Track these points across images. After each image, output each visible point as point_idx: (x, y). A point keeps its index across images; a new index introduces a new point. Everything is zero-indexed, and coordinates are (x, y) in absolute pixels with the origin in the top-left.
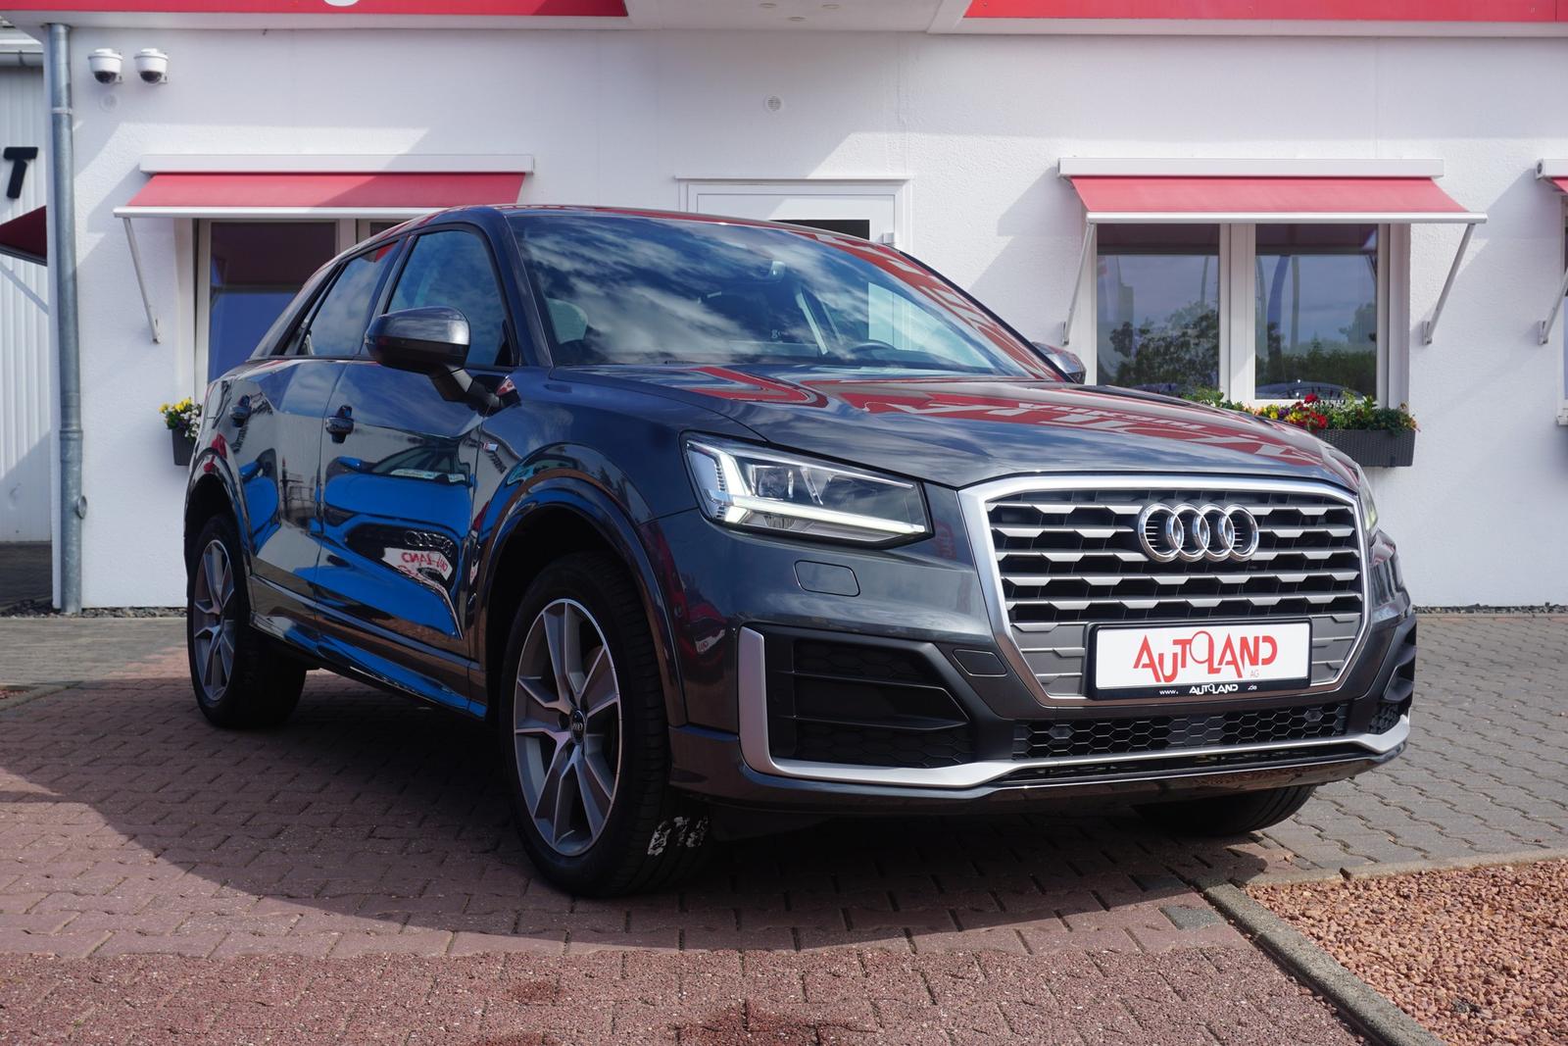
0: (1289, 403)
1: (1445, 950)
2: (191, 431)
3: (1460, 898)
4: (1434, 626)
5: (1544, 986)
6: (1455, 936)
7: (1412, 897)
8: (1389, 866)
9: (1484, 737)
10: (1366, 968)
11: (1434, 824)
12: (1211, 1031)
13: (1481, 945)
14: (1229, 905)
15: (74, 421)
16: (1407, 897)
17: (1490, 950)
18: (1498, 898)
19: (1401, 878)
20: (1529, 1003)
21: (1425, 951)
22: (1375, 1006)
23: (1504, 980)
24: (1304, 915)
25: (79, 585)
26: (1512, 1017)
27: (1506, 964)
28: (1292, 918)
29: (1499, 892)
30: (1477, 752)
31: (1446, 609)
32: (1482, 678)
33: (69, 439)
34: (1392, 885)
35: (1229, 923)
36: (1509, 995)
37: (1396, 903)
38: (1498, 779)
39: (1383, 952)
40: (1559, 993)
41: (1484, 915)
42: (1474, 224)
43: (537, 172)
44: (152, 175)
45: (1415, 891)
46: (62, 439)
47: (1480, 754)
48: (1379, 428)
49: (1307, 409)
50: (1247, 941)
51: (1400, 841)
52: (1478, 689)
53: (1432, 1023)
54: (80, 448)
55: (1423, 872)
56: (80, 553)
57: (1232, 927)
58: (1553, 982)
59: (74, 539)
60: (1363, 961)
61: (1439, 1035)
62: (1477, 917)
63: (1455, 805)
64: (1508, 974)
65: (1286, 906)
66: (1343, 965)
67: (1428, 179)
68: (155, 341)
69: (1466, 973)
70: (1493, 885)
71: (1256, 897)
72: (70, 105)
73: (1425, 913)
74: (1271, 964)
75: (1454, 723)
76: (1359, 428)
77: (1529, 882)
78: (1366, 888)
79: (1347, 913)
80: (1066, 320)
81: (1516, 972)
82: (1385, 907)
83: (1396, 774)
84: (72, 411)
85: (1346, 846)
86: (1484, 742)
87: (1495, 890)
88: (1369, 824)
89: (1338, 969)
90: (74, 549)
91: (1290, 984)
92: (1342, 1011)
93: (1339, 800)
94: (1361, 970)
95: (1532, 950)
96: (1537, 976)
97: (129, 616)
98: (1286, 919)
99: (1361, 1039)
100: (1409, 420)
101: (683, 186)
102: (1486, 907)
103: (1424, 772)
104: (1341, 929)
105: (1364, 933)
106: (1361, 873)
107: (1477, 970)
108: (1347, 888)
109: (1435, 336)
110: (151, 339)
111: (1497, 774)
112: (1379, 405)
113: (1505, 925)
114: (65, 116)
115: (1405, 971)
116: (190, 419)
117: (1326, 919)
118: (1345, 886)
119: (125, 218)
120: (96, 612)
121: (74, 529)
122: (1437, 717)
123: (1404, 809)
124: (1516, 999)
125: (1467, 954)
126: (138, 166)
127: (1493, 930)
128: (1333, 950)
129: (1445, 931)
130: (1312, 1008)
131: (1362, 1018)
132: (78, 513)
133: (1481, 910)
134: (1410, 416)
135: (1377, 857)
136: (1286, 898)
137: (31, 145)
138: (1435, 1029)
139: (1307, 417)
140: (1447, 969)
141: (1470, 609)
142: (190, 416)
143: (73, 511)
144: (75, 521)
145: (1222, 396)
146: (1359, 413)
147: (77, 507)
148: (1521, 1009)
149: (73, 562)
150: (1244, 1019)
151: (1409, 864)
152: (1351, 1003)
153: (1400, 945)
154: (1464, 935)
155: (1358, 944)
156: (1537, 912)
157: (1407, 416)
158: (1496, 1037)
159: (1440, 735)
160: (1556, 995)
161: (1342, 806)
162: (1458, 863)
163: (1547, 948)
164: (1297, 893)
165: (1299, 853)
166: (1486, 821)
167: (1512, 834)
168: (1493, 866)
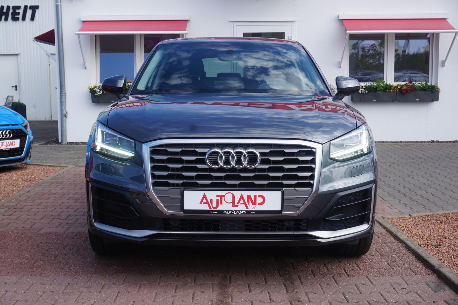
0: (404, 83)
1: (432, 233)
2: (96, 94)
3: (437, 221)
4: (443, 147)
5: (453, 241)
6: (435, 230)
7: (426, 221)
8: (421, 214)
9: (452, 180)
10: (413, 237)
11: (434, 203)
12: (376, 250)
13: (440, 232)
14: (382, 223)
15: (64, 91)
16: (425, 221)
17: (442, 233)
18: (447, 221)
19: (424, 216)
20: (449, 245)
21: (427, 233)
22: (413, 245)
23: (444, 240)
24: (399, 225)
25: (66, 136)
26: (444, 247)
27: (445, 236)
28: (397, 226)
29: (447, 220)
30: (449, 184)
31: (447, 142)
32: (454, 163)
33: (63, 96)
34: (421, 218)
35: (382, 227)
36: (445, 243)
37: (422, 222)
38: (453, 191)
39: (417, 233)
40: (456, 242)
41: (443, 225)
42: (457, 33)
43: (191, 20)
44: (84, 22)
45: (427, 220)
46: (61, 96)
47: (450, 185)
48: (429, 91)
49: (409, 85)
50: (385, 231)
51: (425, 207)
52: (452, 166)
53: (426, 248)
54: (65, 98)
55: (429, 215)
56: (66, 127)
57: (382, 228)
58: (455, 240)
59: (65, 123)
60: (412, 235)
61: (427, 251)
62: (441, 225)
63: (441, 198)
64: (446, 238)
65: (395, 223)
66: (407, 236)
67: (445, 19)
68: (86, 68)
69: (436, 238)
70: (446, 218)
71: (388, 221)
72: (61, 2)
73: (428, 225)
74: (391, 236)
75: (444, 176)
76: (423, 91)
77: (455, 217)
78: (415, 219)
79: (409, 225)
80: (340, 60)
81: (448, 238)
82: (419, 223)
83: (427, 190)
84: (63, 88)
85: (411, 209)
86: (451, 181)
87: (446, 219)
88: (418, 203)
89: (406, 237)
90: (65, 126)
91: (395, 240)
92: (406, 246)
93: (411, 197)
94: (412, 237)
95: (452, 233)
96: (452, 239)
97: (80, 145)
98: (395, 226)
99: (410, 252)
100: (438, 88)
101: (232, 23)
102: (443, 223)
103: (434, 189)
104: (408, 228)
105: (413, 229)
106: (414, 215)
107: (438, 237)
108: (410, 219)
109: (446, 64)
110: (84, 68)
111: (453, 190)
112: (429, 84)
113: (447, 227)
114: (59, 5)
115: (422, 238)
116: (96, 90)
117: (405, 226)
118: (410, 218)
119: (78, 35)
120: (72, 144)
121: (64, 120)
122: (440, 174)
123: (427, 199)
124: (446, 244)
125: (437, 234)
126: (80, 19)
127: (444, 229)
128: (405, 233)
129: (432, 229)
130: (399, 246)
131: (410, 247)
132: (65, 116)
133: (442, 224)
134: (438, 87)
135: (419, 211)
136: (396, 221)
137: (37, 5)
138: (426, 250)
139: (409, 88)
140: (431, 237)
141: (454, 142)
142: (96, 89)
143: (64, 116)
144: (65, 118)
145: (384, 82)
146: (423, 86)
147: (65, 115)
148: (447, 246)
149: (64, 130)
150: (384, 248)
151: (426, 213)
152: (408, 244)
153: (421, 232)
154: (437, 230)
155: (412, 232)
156: (455, 225)
157: (437, 87)
158: (440, 252)
159: (440, 179)
160: (456, 243)
161: (412, 198)
162: (438, 213)
163: (456, 233)
164: (398, 220)
165: (400, 210)
166: (448, 202)
167: (454, 206)
168: (447, 213)
